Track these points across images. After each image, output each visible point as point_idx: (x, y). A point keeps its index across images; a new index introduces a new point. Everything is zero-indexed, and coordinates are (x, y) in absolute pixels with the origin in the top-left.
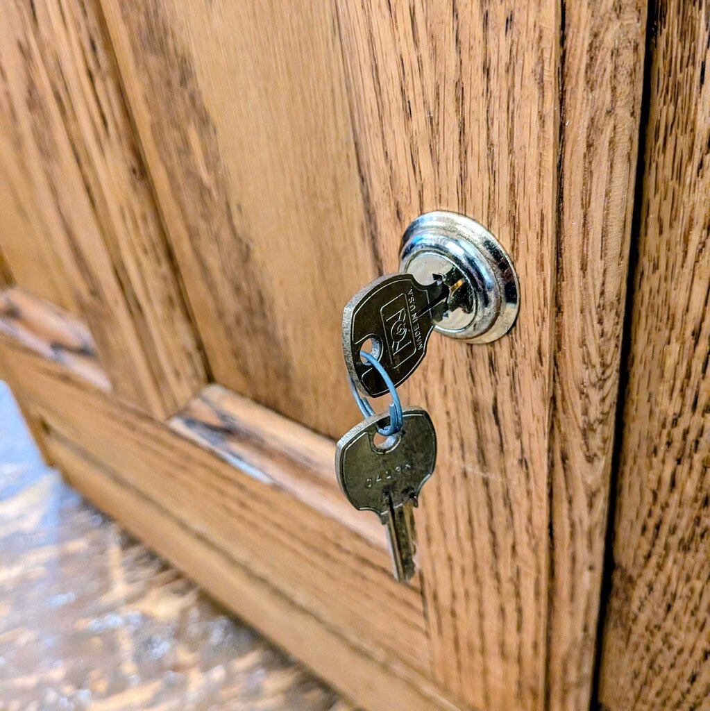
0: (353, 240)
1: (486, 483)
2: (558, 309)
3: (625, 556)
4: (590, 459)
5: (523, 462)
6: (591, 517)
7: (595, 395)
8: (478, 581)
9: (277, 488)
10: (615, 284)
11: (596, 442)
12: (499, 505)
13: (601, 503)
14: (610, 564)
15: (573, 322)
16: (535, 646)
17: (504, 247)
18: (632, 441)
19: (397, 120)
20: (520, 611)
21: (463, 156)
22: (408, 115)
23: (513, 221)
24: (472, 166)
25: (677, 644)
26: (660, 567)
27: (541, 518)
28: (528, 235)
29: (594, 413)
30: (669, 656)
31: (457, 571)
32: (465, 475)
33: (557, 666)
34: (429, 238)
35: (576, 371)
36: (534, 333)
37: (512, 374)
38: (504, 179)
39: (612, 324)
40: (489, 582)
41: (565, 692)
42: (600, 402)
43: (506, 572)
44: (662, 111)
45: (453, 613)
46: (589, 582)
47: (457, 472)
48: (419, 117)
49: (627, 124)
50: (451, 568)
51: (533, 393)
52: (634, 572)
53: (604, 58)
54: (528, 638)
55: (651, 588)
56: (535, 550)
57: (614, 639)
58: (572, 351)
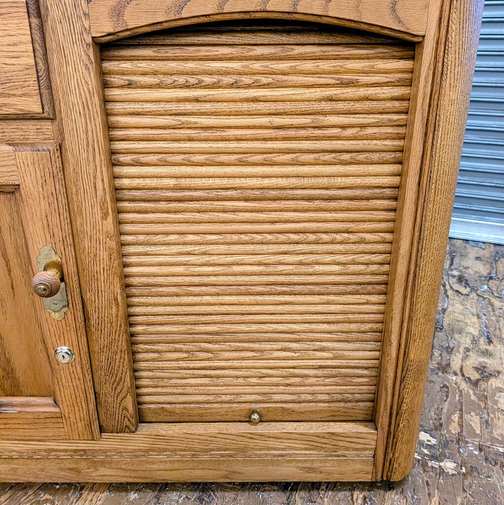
0: (39, 353)
1: (73, 385)
2: (80, 355)
3: (97, 390)
4: (88, 375)
5: (79, 379)
6: (90, 384)
7: (87, 365)
8: (74, 406)
9: (19, 412)
10: (87, 350)
11: (89, 372)
12: (76, 388)
13: (91, 382)
14: (95, 393)
15: (83, 356)
16: (86, 414)
17: (72, 349)
18: (94, 371)
19: (54, 337)
20: (82, 407)
21: (64, 340)
22: (55, 336)
23: (72, 346)
24: (66, 341)
25: (109, 402)
26: (103, 389)
27: (83, 387)
28: (75, 347)
29: (88, 368)
30: (109, 405)
31: (69, 407)
32: (69, 386)
33: (91, 417)
34: (59, 351)
35: (84, 362)
36: (78, 359)
37: (75, 366)
38: (71, 341)
39: (87, 355)
40: (76, 405)
41: (94, 422)
42: (88, 366)
43: (78, 401)
44: (88, 329)
45: (69, 418)
46: (93, 396)
47: (67, 386)
48: (57, 336)
49: (84, 332)
50: (68, 407)
51: (79, 368)
52: (99, 392)
53: (81, 327)
54: (85, 413)
55: (102, 394)
56: (83, 394)
57: (99, 408)
58: (83, 360)
